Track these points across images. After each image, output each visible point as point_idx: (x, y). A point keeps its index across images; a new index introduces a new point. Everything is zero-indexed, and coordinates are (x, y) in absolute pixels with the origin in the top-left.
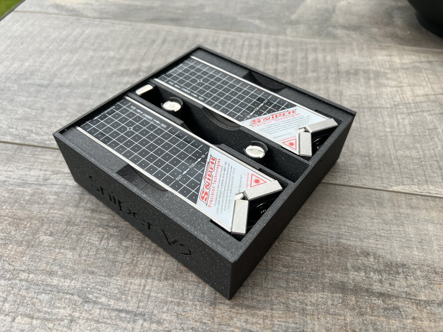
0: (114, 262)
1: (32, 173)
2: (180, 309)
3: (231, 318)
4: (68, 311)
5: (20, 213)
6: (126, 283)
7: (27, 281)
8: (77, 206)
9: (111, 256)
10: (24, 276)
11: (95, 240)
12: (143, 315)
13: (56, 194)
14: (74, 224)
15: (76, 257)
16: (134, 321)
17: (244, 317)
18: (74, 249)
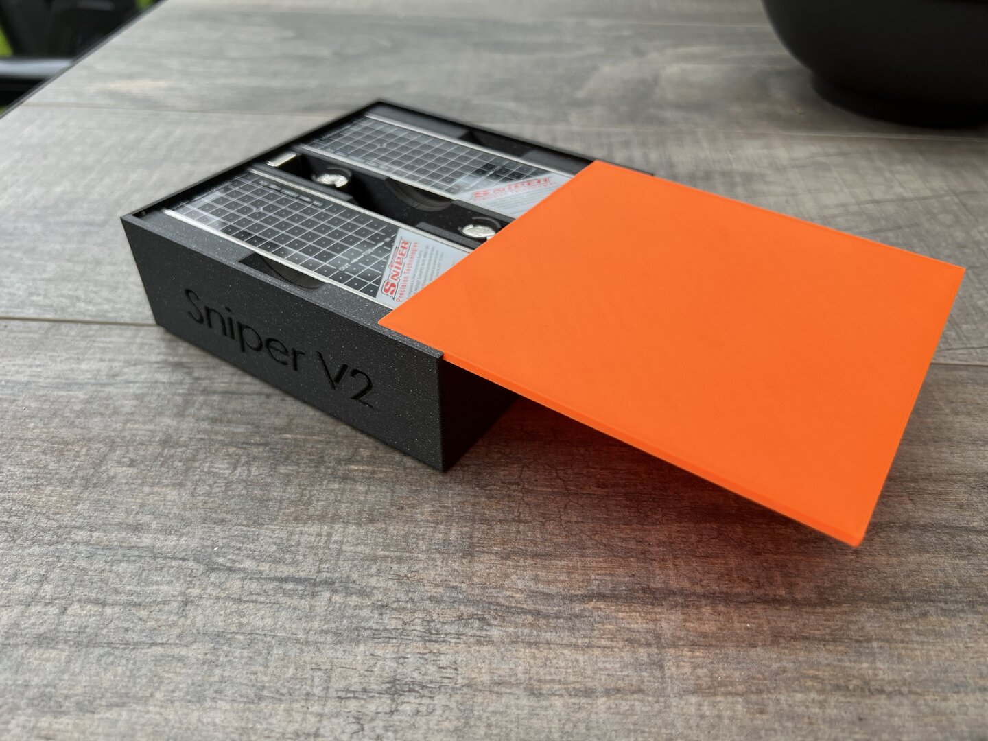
0: (264, 502)
1: (84, 366)
2: (404, 569)
3: (507, 576)
4: (178, 587)
5: (65, 433)
6: (291, 533)
7: (87, 543)
8: (180, 414)
9: (257, 492)
10: (80, 535)
11: (222, 467)
12: (329, 583)
13: (138, 397)
14: (177, 444)
15: (186, 497)
16: (313, 595)
17: (529, 573)
18: (181, 485)
